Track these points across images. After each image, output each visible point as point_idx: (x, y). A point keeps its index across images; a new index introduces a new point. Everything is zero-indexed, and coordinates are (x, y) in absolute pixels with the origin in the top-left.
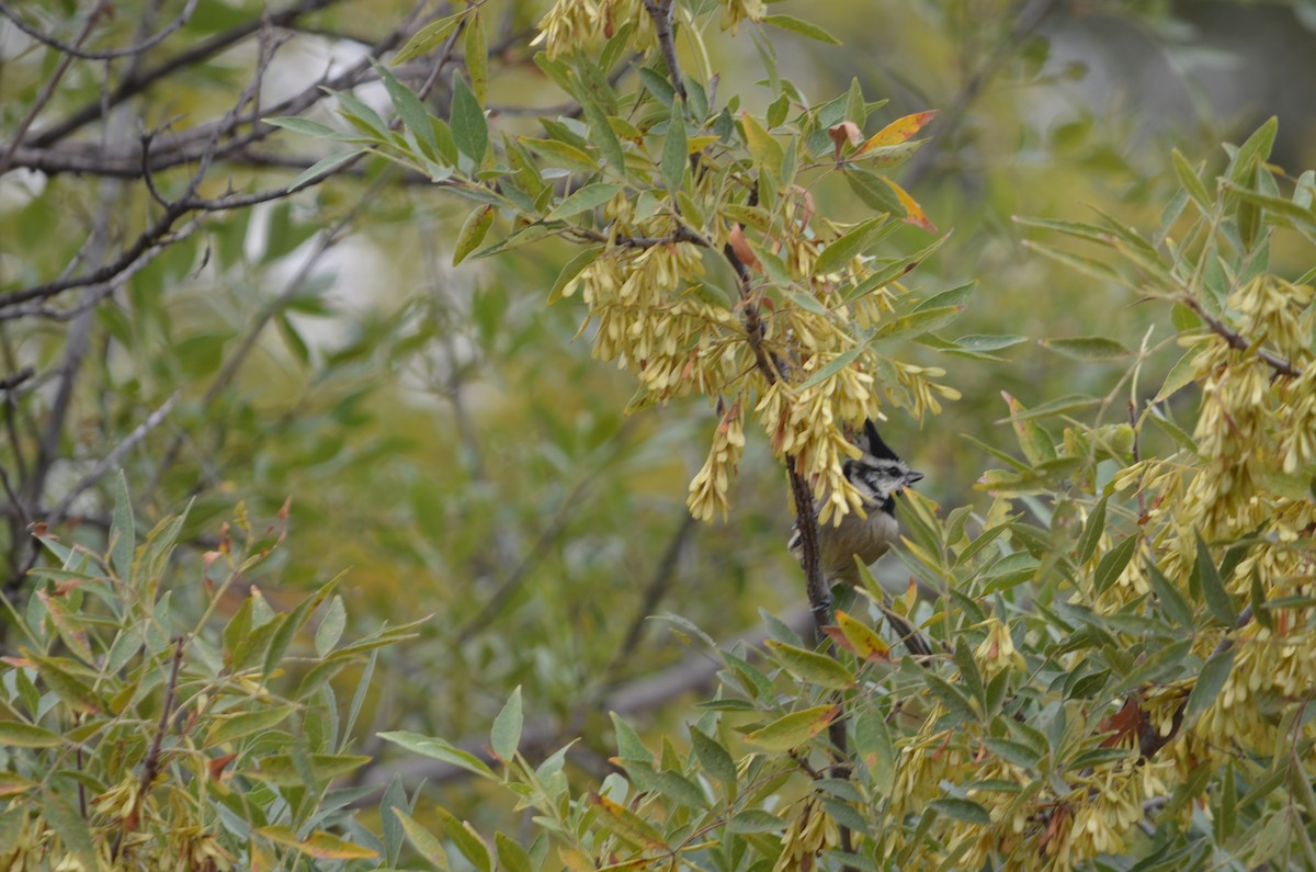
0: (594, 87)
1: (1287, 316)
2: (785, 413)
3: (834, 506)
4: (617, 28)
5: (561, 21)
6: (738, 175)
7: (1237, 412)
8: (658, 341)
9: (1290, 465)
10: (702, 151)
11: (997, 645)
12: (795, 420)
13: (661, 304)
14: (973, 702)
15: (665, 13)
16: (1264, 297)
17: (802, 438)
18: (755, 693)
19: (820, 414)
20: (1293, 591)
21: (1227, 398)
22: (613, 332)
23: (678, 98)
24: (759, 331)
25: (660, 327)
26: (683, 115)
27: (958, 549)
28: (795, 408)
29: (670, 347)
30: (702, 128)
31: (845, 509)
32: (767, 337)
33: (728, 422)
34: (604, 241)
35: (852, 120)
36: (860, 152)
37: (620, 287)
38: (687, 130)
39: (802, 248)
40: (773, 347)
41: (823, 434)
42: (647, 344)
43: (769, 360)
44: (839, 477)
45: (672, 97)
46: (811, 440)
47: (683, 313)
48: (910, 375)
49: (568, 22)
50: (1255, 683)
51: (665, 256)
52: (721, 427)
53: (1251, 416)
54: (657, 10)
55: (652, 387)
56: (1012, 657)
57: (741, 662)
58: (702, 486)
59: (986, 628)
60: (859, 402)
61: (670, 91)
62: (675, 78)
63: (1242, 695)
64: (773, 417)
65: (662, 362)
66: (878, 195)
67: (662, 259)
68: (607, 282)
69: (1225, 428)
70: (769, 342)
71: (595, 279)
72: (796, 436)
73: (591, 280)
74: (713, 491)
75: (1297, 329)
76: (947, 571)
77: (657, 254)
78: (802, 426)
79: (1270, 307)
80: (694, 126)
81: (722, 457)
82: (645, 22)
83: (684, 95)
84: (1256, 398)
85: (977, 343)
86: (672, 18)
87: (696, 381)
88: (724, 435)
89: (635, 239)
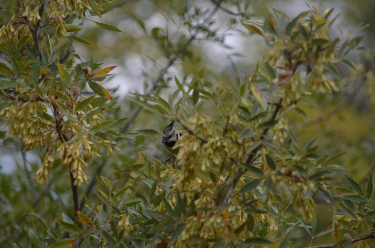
0: (14, 53)
1: (205, 125)
2: (65, 152)
3: (79, 180)
4: (22, 36)
5: (3, 32)
6: (56, 82)
7: (190, 153)
8: (29, 130)
9: (203, 168)
10: (46, 74)
11: (124, 222)
12: (68, 154)
13: (30, 119)
14: (115, 239)
15: (36, 32)
16: (199, 119)
17: (70, 160)
18: (56, 237)
19: (76, 153)
20: (204, 206)
21: (186, 148)
22: (15, 126)
23: (38, 58)
24: (59, 128)
25: (29, 125)
26: (40, 62)
27: (115, 193)
28: (68, 151)
29: (32, 131)
30: (46, 67)
31: (82, 180)
32: (62, 130)
33: (49, 154)
34: (15, 99)
35: (90, 67)
36: (92, 76)
37: (18, 113)
38: (40, 67)
39: (74, 104)
40: (63, 133)
41: (77, 159)
42: (26, 130)
43: (62, 136)
44: (81, 171)
45: (37, 57)
46: (73, 161)
47: (37, 122)
48: (106, 143)
49: (5, 33)
50: (192, 233)
51: (33, 104)
52: (46, 156)
53: (193, 154)
54: (33, 31)
55: (26, 143)
56: (129, 226)
57: (53, 228)
58: (40, 173)
59: (121, 217)
60: (88, 150)
61: (36, 55)
62: (38, 52)
63: (188, 236)
64: (62, 153)
65: (30, 136)
66: (97, 89)
67: (31, 105)
68: (14, 111)
69: (186, 157)
70: (63, 131)
71: (10, 110)
72: (68, 159)
73: (9, 110)
74: (43, 175)
75: (208, 129)
76: (111, 200)
77: (30, 104)
78: (70, 156)
79: (200, 122)
80: (44, 67)
81: (47, 165)
82: (31, 35)
83: (41, 57)
84: (195, 149)
85: (128, 135)
86: (38, 34)
87: (40, 142)
88: (47, 158)
89: (25, 99)
